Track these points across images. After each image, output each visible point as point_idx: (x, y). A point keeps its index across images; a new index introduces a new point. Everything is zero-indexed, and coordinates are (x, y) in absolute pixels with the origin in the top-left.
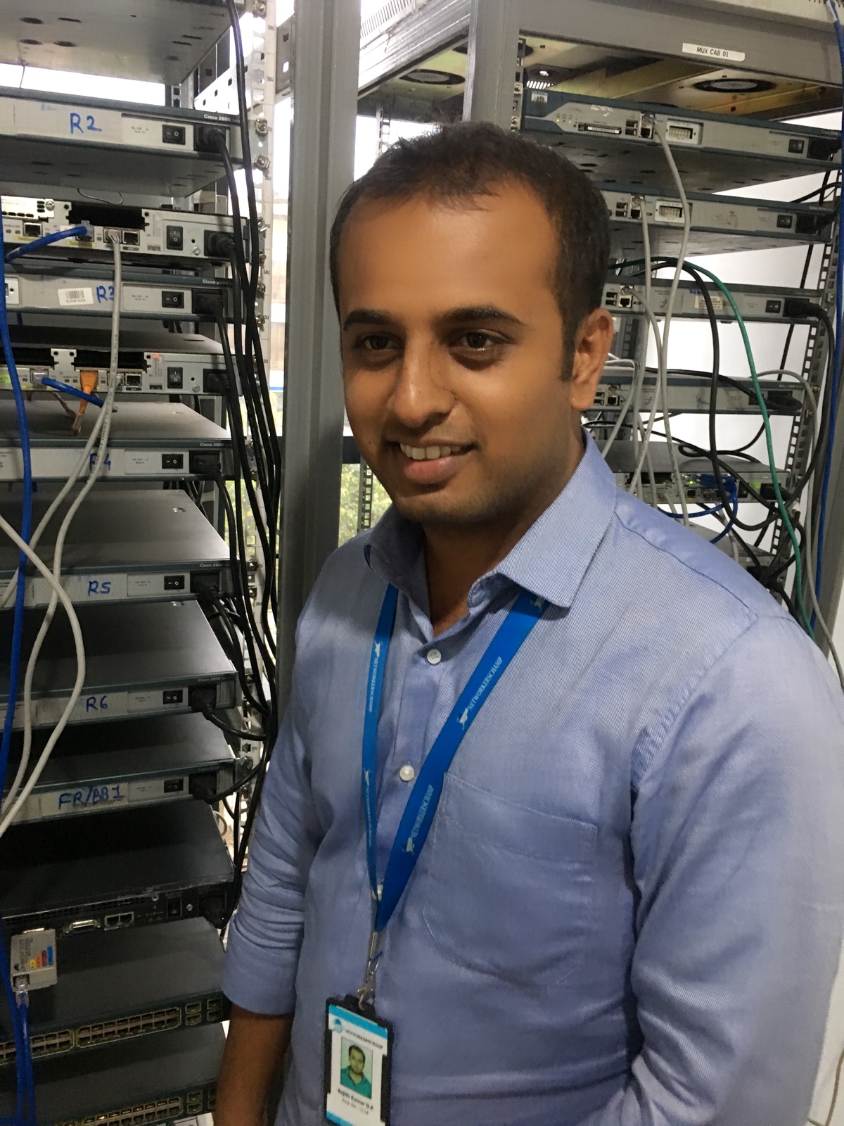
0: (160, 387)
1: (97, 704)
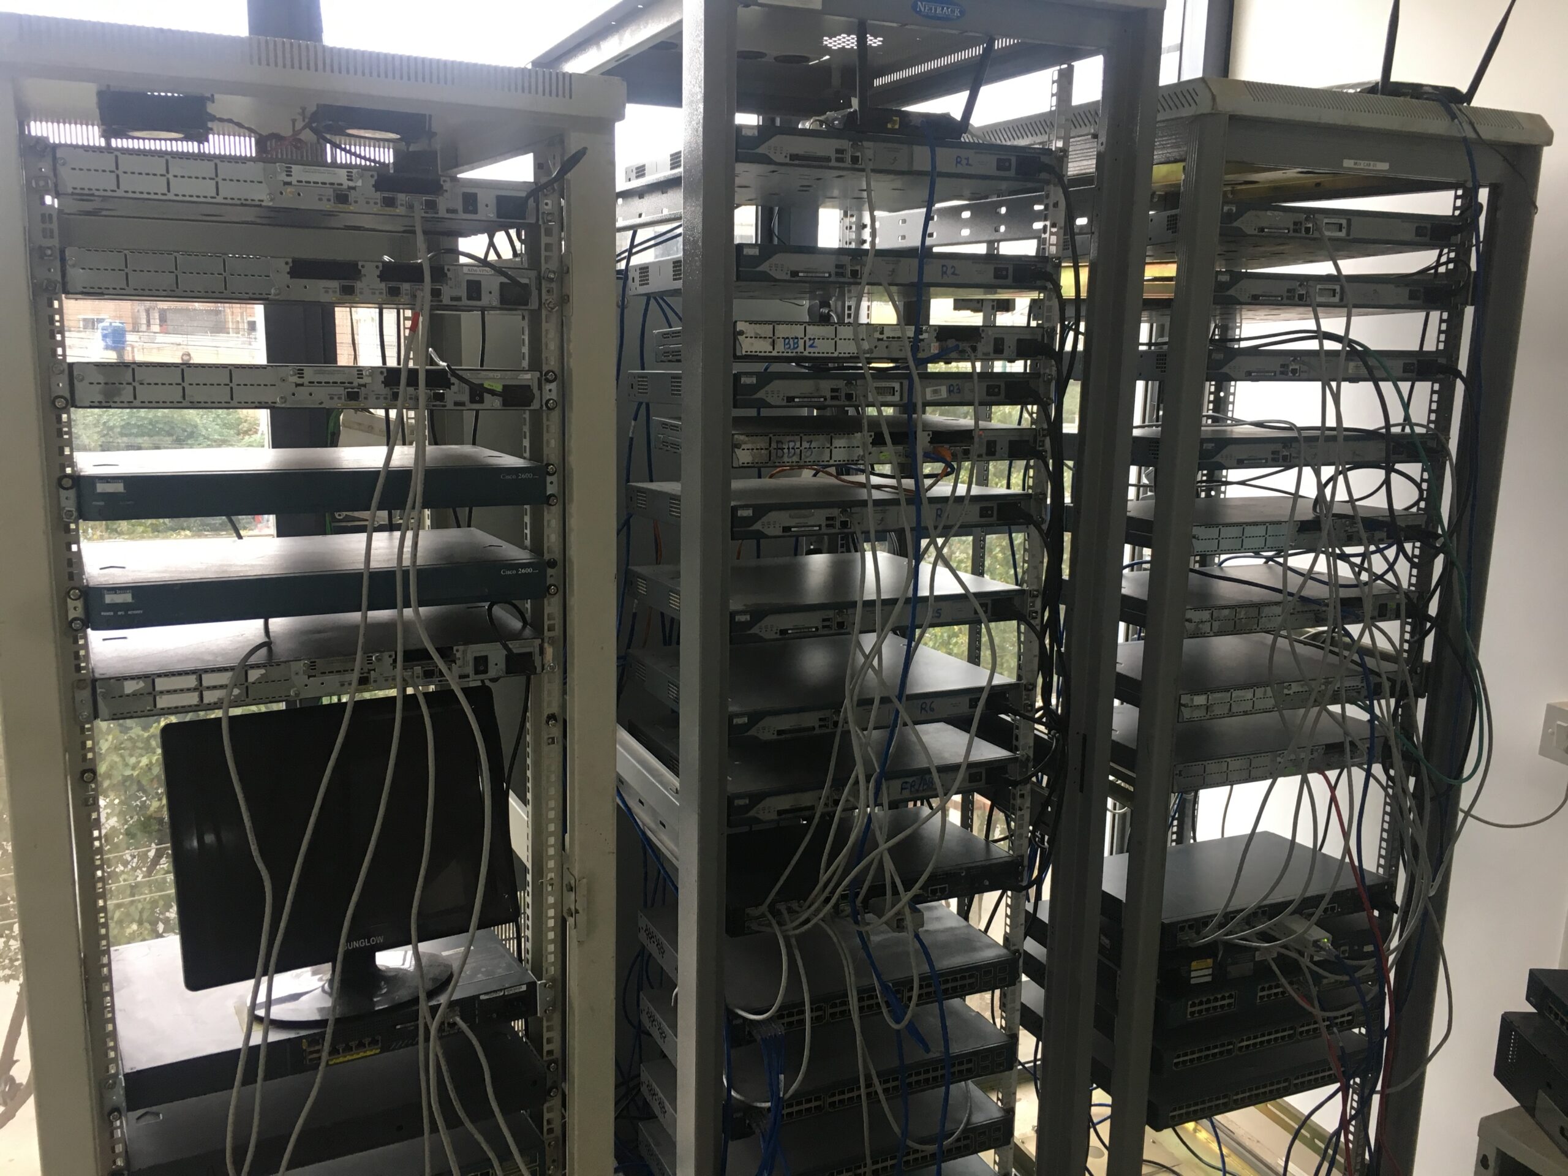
1: (928, 708)
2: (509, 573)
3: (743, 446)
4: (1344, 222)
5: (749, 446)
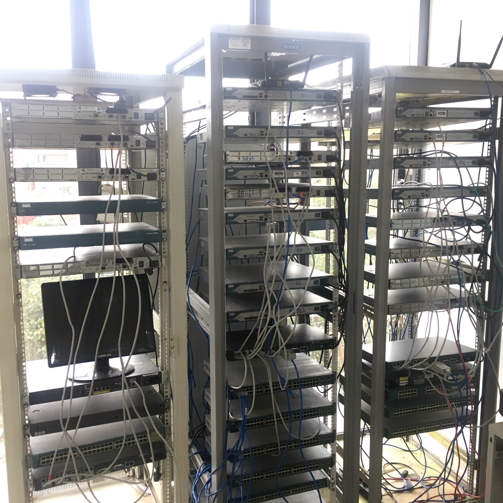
1: (298, 284)
2: (150, 234)
3: (230, 193)
4: (446, 112)
5: (232, 193)
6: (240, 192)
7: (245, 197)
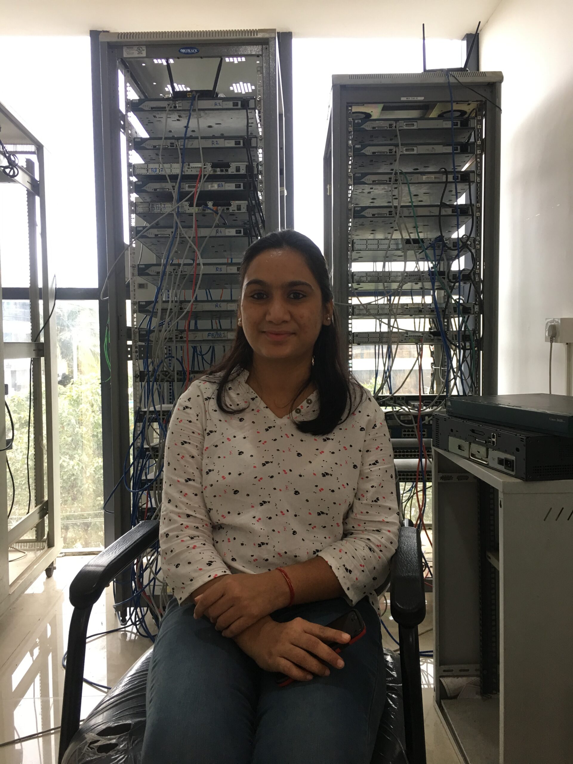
0: (235, 210)
1: (219, 306)
3: (139, 206)
5: (142, 206)
6: (151, 206)
7: (155, 211)
